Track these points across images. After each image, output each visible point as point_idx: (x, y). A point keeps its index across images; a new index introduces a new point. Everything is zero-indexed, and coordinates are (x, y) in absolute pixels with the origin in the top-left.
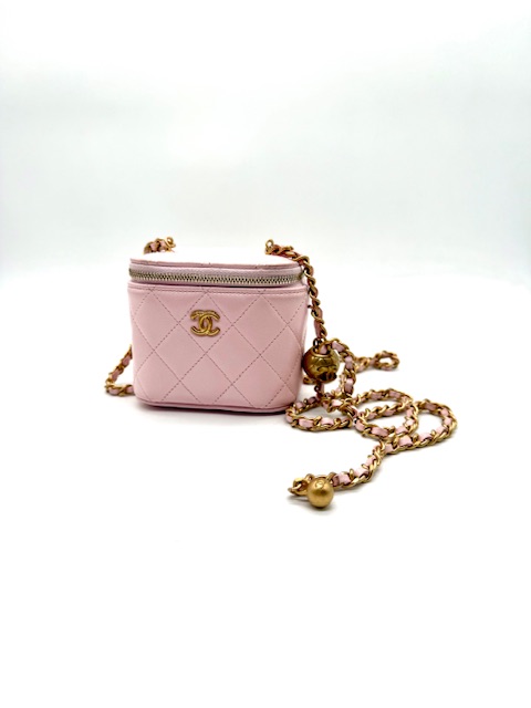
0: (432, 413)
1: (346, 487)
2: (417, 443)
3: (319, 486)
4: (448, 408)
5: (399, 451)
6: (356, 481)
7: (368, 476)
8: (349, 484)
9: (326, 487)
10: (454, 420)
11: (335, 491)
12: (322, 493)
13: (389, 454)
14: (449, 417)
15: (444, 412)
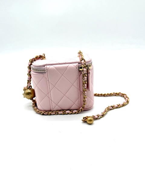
0: (121, 96)
1: (97, 119)
2: (119, 106)
3: (90, 118)
4: (126, 95)
5: (114, 109)
6: (99, 117)
7: (103, 116)
8: (98, 118)
9: (92, 119)
10: (128, 98)
11: (94, 120)
12: (91, 120)
13: (111, 110)
14: (127, 97)
15: (125, 96)
